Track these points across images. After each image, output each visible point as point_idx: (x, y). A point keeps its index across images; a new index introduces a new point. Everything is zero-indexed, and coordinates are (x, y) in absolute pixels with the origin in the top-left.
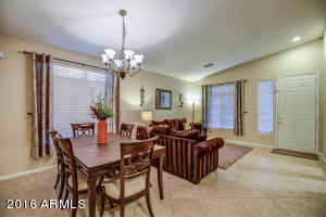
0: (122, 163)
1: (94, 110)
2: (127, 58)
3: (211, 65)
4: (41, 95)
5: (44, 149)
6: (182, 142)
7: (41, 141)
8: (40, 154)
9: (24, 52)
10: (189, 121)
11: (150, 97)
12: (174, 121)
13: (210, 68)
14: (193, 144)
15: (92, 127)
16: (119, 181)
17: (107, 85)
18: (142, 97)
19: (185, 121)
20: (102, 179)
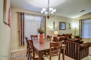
0: (51, 50)
1: (38, 30)
2: (50, 11)
3: (84, 11)
4: (22, 26)
5: (23, 43)
6: (72, 43)
7: (22, 41)
8: (22, 45)
9: (17, 12)
10: (73, 35)
11: (57, 25)
12: (67, 35)
13: (83, 12)
14: (77, 45)
15: (37, 36)
16: (49, 56)
17: (41, 21)
18: (54, 25)
19: (71, 35)
20: (43, 55)
